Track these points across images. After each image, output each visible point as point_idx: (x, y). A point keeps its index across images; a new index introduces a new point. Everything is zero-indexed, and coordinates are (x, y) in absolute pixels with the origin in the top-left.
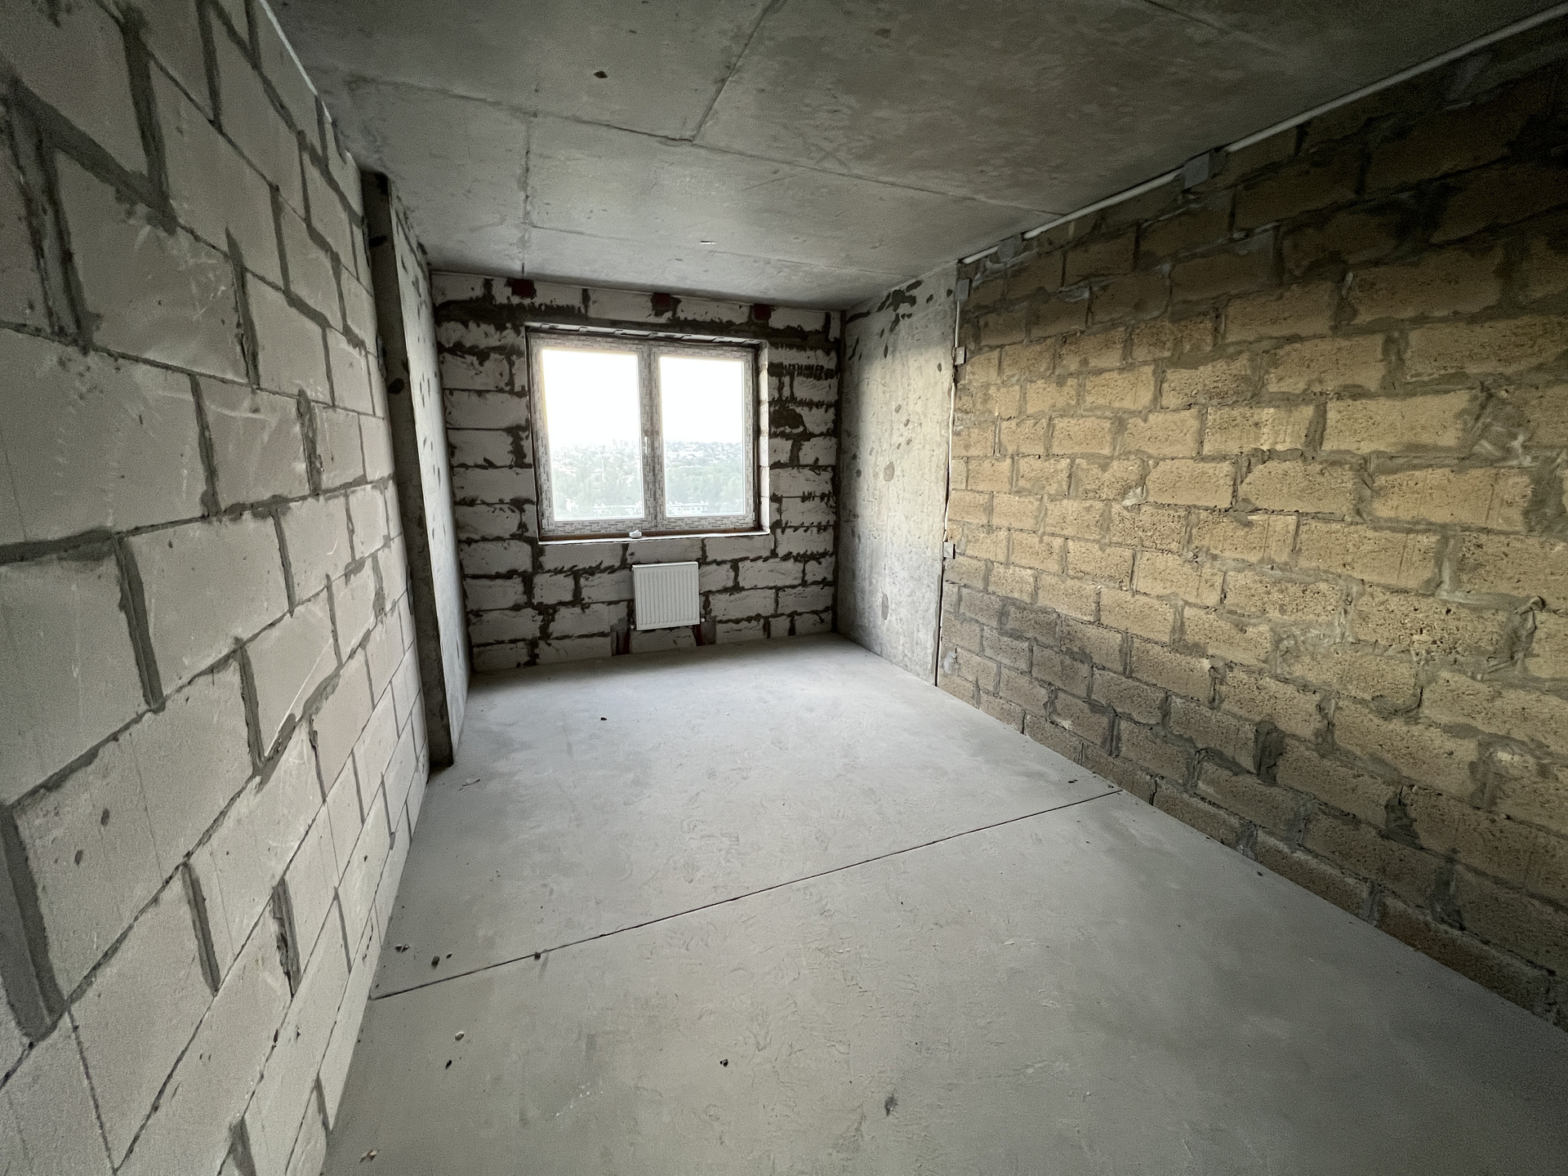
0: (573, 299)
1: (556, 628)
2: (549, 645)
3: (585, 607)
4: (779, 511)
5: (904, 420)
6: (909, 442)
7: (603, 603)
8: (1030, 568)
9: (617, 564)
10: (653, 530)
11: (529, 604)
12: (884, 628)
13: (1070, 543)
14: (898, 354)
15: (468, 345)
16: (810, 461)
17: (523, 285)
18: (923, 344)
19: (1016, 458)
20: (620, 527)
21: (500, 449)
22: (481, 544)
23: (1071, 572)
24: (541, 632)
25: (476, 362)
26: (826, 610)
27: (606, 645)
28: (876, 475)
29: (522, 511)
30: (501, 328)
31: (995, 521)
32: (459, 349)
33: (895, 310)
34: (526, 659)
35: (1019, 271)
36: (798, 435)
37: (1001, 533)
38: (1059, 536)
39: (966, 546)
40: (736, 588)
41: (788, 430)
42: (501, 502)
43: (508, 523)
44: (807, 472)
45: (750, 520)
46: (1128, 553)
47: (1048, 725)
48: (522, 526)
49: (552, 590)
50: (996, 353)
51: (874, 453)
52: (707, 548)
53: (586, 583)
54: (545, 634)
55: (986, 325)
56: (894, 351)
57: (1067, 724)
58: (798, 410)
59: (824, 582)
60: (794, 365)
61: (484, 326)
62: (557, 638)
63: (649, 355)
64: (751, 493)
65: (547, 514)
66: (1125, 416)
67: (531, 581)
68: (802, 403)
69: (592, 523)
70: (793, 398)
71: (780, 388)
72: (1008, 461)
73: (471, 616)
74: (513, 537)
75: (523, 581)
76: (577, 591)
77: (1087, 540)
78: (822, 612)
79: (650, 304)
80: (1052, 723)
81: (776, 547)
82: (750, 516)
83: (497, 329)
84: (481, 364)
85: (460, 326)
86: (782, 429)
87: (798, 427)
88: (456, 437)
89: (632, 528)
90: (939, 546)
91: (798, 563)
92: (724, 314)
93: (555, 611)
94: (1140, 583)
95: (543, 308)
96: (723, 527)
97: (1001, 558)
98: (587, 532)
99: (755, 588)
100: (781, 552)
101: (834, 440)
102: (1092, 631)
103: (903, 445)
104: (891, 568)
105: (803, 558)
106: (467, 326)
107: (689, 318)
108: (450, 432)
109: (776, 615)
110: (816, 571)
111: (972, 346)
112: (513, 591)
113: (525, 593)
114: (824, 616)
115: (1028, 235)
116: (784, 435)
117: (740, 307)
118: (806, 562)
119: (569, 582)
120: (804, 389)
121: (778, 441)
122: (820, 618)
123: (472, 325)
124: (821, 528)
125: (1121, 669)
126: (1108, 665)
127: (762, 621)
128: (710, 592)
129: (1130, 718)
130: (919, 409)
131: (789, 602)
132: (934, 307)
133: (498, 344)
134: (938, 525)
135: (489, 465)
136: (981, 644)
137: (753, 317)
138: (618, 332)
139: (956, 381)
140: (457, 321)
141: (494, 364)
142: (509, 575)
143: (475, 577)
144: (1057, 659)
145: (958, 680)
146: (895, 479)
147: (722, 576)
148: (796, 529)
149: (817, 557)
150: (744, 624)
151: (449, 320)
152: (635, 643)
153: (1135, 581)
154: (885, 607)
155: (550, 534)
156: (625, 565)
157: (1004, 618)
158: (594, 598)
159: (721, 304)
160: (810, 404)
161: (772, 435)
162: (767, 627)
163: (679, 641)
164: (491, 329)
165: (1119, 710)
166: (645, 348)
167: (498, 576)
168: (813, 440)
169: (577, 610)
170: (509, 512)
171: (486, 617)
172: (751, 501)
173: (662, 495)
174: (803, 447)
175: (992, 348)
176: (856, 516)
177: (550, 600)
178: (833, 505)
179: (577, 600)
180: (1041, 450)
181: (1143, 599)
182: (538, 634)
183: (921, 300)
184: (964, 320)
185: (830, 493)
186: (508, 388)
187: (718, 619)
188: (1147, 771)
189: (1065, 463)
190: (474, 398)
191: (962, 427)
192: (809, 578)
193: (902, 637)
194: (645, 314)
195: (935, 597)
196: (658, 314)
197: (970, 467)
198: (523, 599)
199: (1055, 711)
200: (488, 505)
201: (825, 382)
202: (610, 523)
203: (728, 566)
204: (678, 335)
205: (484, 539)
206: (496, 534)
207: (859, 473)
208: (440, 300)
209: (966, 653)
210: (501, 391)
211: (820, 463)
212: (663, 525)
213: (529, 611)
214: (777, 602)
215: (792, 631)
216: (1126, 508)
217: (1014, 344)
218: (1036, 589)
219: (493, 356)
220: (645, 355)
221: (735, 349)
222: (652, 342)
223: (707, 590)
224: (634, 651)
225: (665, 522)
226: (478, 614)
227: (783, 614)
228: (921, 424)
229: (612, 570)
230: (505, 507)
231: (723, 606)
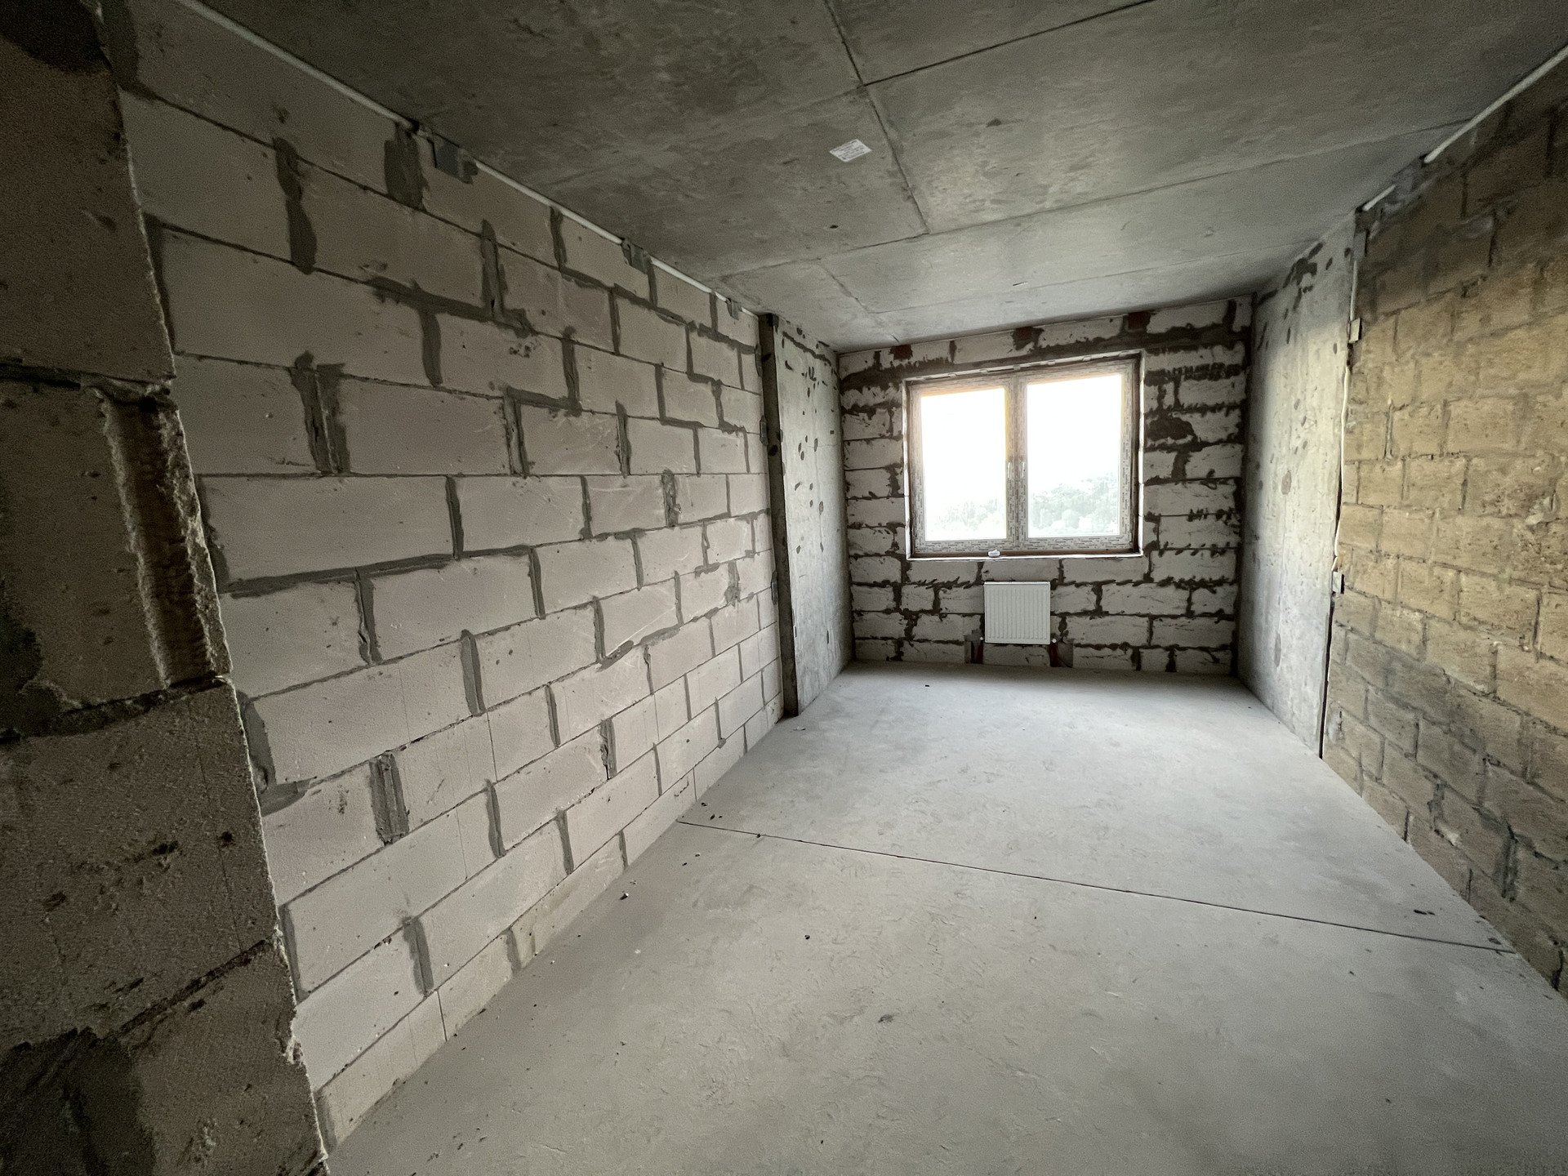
0: (942, 352)
1: (918, 631)
2: (912, 645)
3: (942, 616)
4: (1156, 531)
5: (1301, 417)
6: (1305, 445)
7: (959, 614)
8: (1420, 611)
9: (972, 581)
10: (1015, 550)
11: (897, 609)
12: (1276, 678)
13: (1463, 578)
14: (1299, 338)
15: (861, 405)
16: (1203, 474)
17: (902, 350)
18: (1321, 322)
19: (1408, 459)
20: (983, 546)
21: (879, 483)
22: (864, 559)
23: (1464, 620)
24: (906, 634)
25: (866, 418)
26: (1223, 648)
27: (960, 653)
28: (1275, 488)
29: (895, 532)
30: (885, 388)
31: (1386, 546)
32: (855, 410)
33: (1298, 284)
34: (894, 655)
35: (1418, 208)
36: (1185, 446)
37: (1389, 561)
38: (1453, 567)
39: (1355, 578)
40: (1099, 612)
41: (1170, 441)
42: (880, 525)
43: (884, 542)
44: (1197, 487)
45: (1126, 541)
46: (1531, 595)
47: (1433, 834)
48: (895, 545)
49: (917, 598)
50: (1392, 320)
51: (1274, 461)
52: (1065, 569)
53: (945, 595)
54: (909, 636)
55: (1383, 287)
56: (1296, 335)
57: (1453, 837)
58: (1185, 418)
59: (1220, 615)
60: (1180, 369)
61: (873, 389)
62: (918, 641)
63: (1015, 387)
64: (1127, 512)
65: (919, 535)
66: (1532, 392)
67: (900, 590)
68: (1192, 409)
69: (957, 543)
70: (1178, 406)
71: (1161, 397)
72: (1399, 464)
73: (855, 614)
74: (888, 553)
75: (894, 590)
76: (937, 602)
77: (1483, 574)
78: (1216, 650)
79: (1011, 340)
80: (1437, 832)
81: (1150, 571)
82: (1126, 536)
83: (882, 389)
84: (870, 418)
85: (857, 392)
86: (1162, 441)
87: (1185, 437)
88: (850, 476)
89: (994, 548)
90: (1328, 576)
91: (1181, 591)
92: (1091, 333)
93: (918, 618)
94: (1545, 642)
95: (917, 365)
96: (1092, 548)
97: (1388, 595)
98: (953, 550)
99: (1122, 614)
100: (1158, 576)
101: (1238, 448)
102: (1486, 707)
103: (1300, 450)
104: (1285, 603)
105: (1191, 585)
106: (861, 392)
107: (1052, 345)
108: (847, 473)
109: (1149, 646)
110: (1203, 600)
111: (1368, 316)
112: (885, 597)
113: (894, 600)
114: (1219, 655)
115: (1429, 159)
116: (1164, 448)
117: (1111, 320)
118: (1193, 590)
119: (931, 592)
120: (1192, 393)
121: (1157, 454)
122: (1214, 657)
123: (865, 390)
124: (1215, 551)
125: (1519, 768)
126: (1504, 760)
127: (1130, 652)
128: (1068, 614)
129: (1529, 846)
130: (1315, 404)
131: (1166, 634)
132: (1334, 273)
133: (882, 400)
134: (1328, 550)
135: (873, 496)
136: (1366, 709)
137: (1126, 327)
138: (984, 371)
139: (1350, 363)
140: (855, 388)
141: (881, 415)
142: (884, 584)
143: (860, 584)
144: (1444, 741)
145: (1342, 754)
146: (1292, 491)
147: (1082, 599)
148: (1179, 551)
149: (1210, 585)
150: (1107, 651)
151: (849, 388)
152: (987, 654)
153: (1540, 639)
154: (1278, 650)
155: (922, 552)
156: (979, 582)
157: (1390, 677)
158: (951, 609)
159: (1087, 323)
160: (1203, 410)
161: (1146, 450)
162: (1136, 658)
163: (1031, 659)
164: (877, 390)
165: (1515, 830)
166: (1012, 379)
167: (875, 585)
168: (1206, 450)
169: (936, 618)
170: (885, 534)
171: (867, 616)
172: (1127, 521)
173: (1025, 516)
174: (1191, 459)
175: (1388, 315)
176: (1257, 538)
177: (914, 607)
178: (1236, 523)
179: (936, 610)
180: (1435, 450)
181: (1551, 667)
182: (903, 635)
183: (1321, 268)
184: (1361, 284)
185: (1231, 510)
186: (888, 435)
187: (1076, 642)
188: (1549, 930)
189: (1460, 463)
190: (864, 444)
191: (1354, 423)
192: (1197, 608)
193: (1291, 690)
194: (1006, 349)
195: (1321, 641)
196: (1019, 347)
197: (1362, 474)
198: (893, 605)
199: (1441, 816)
200: (871, 528)
201: (1225, 381)
202: (973, 543)
203: (1090, 588)
204: (1043, 363)
205: (867, 555)
206: (875, 551)
207: (1261, 485)
208: (844, 374)
209: (1350, 719)
210: (882, 437)
211: (1217, 475)
212: (1024, 545)
213: (898, 615)
214: (1151, 633)
215: (1171, 667)
216: (1531, 528)
217: (1410, 307)
218: (1424, 641)
219: (879, 410)
220: (1012, 387)
221: (1112, 362)
222: (1020, 373)
223: (1064, 611)
224: (985, 661)
225: (1027, 543)
226: (860, 613)
227: (1158, 647)
228: (1316, 422)
229: (967, 585)
230: (882, 529)
231: (1079, 630)
